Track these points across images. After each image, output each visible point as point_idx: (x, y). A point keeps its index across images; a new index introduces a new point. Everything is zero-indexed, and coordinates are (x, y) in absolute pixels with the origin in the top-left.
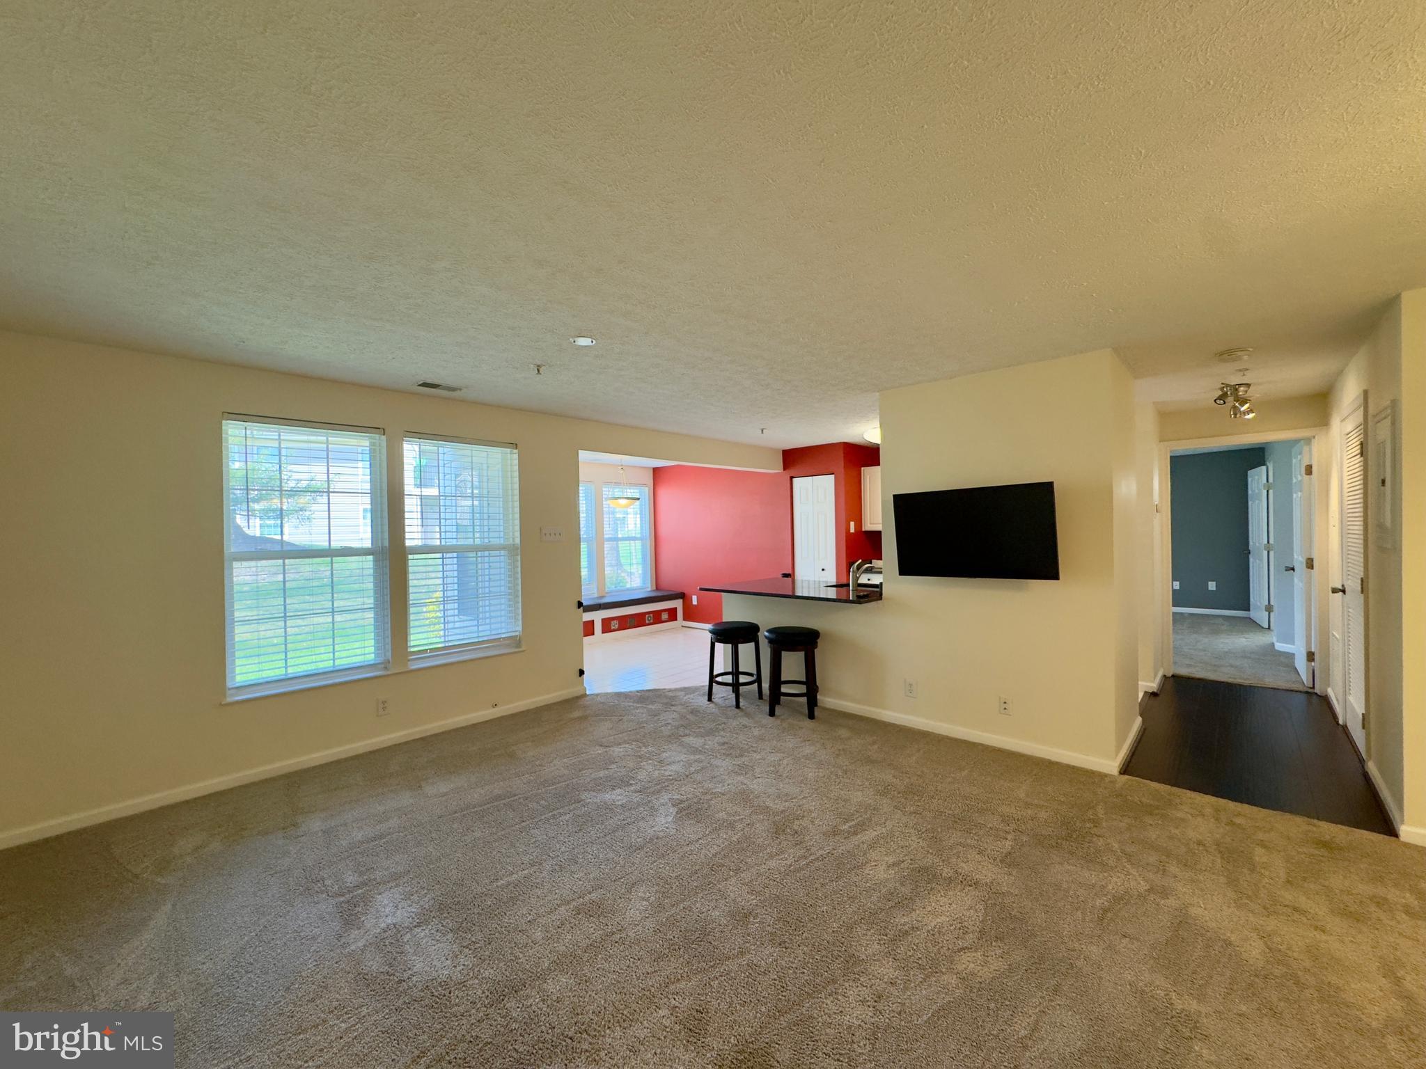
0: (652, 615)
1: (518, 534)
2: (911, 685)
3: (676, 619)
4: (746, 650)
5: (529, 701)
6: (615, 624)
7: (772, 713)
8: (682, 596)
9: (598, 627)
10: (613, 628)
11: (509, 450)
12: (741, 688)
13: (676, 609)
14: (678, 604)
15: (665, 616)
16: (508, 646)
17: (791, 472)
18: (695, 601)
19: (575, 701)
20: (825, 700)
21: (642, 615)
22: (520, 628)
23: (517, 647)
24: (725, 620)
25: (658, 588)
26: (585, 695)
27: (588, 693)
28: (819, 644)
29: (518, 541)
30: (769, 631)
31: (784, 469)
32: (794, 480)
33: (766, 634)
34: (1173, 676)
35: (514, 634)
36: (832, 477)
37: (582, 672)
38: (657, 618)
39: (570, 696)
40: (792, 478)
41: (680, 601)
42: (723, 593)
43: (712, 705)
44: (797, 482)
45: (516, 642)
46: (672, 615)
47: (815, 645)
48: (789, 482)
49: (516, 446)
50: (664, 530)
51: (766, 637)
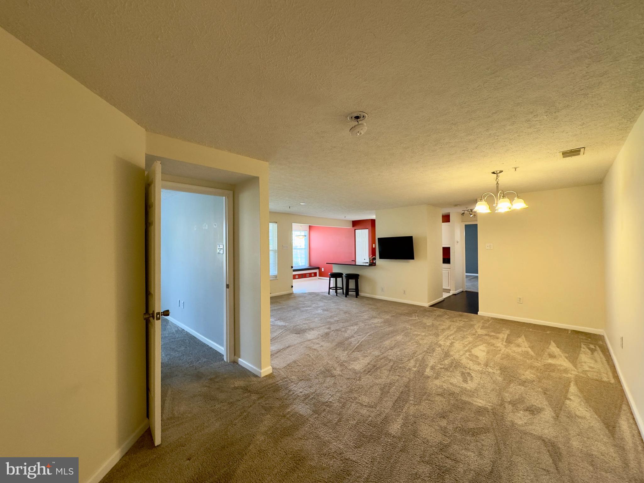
1: (277, 247)
2: (383, 288)
3: (316, 276)
4: (339, 280)
5: (279, 293)
7: (346, 297)
8: (318, 268)
10: (296, 278)
11: (274, 224)
12: (338, 290)
13: (316, 273)
14: (317, 271)
15: (313, 275)
16: (273, 278)
17: (355, 228)
18: (323, 270)
19: (291, 294)
20: (361, 294)
21: (305, 274)
22: (277, 273)
23: (276, 278)
24: (333, 272)
25: (310, 266)
26: (293, 293)
27: (294, 292)
28: (359, 278)
29: (277, 249)
30: (346, 274)
31: (353, 227)
32: (356, 230)
33: (345, 275)
34: (466, 291)
35: (274, 275)
36: (368, 230)
37: (292, 287)
38: (310, 275)
39: (289, 293)
40: (355, 230)
41: (318, 270)
42: (333, 264)
43: (329, 295)
44: (358, 232)
45: (276, 277)
46: (315, 274)
47: (358, 278)
48: (354, 231)
49: (277, 223)
50: (312, 246)
51: (345, 276)
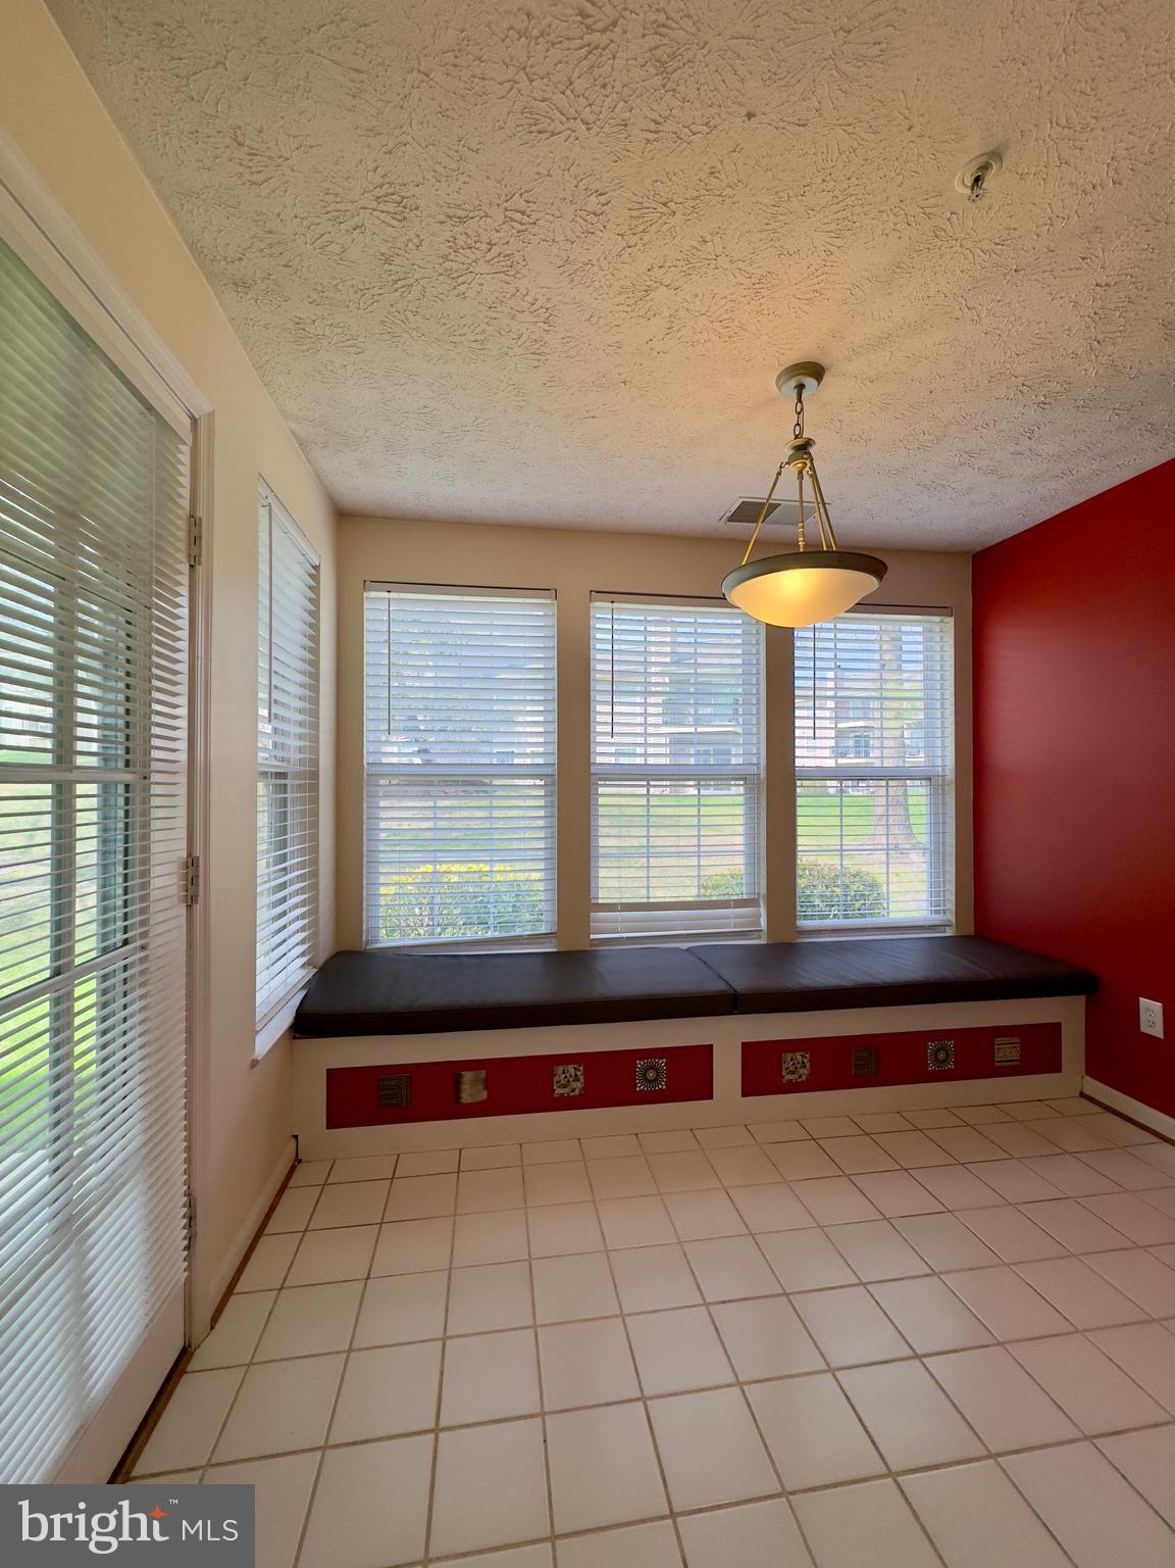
0: (951, 1043)
3: (1055, 1066)
6: (796, 1066)
9: (727, 1071)
13: (1058, 1030)
14: (1067, 1014)
41: (1081, 1005)
